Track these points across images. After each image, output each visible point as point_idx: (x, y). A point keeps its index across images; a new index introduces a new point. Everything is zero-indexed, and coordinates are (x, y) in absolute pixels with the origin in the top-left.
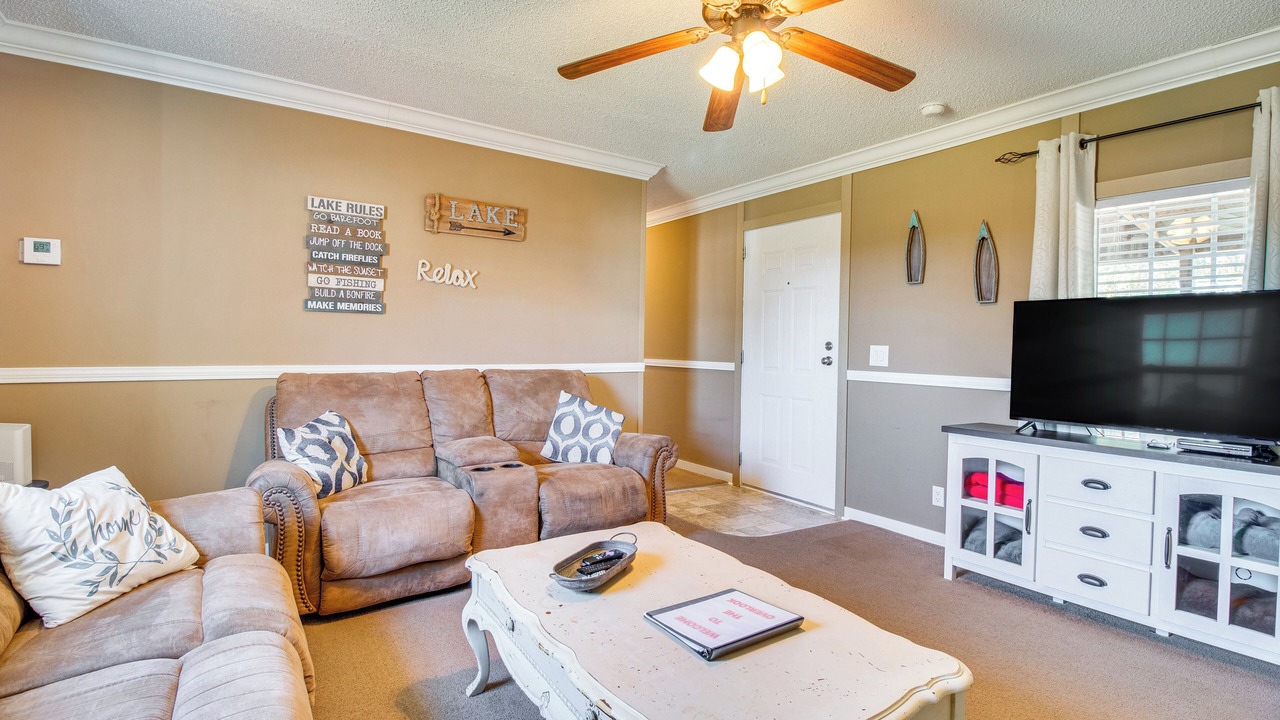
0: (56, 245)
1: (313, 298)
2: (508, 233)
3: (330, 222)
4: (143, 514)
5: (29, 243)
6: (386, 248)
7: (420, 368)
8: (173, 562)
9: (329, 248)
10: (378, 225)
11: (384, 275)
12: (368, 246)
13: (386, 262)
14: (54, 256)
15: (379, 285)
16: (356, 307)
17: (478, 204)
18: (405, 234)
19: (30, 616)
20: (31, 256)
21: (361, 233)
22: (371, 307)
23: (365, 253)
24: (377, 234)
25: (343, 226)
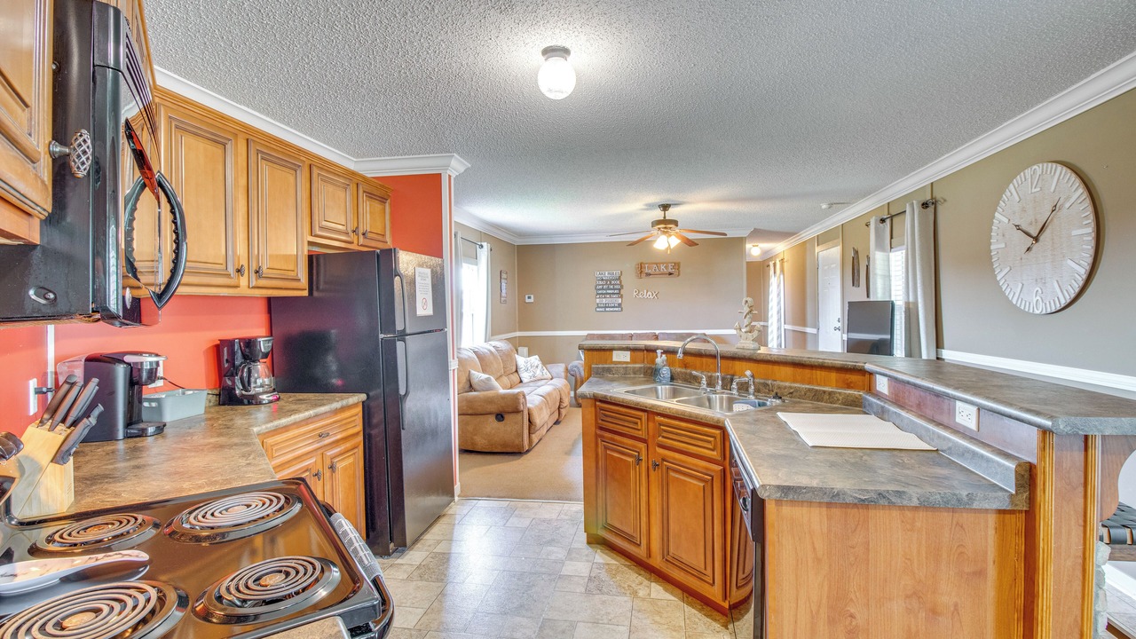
0: (532, 296)
1: (598, 307)
2: (670, 274)
3: (602, 280)
4: (540, 366)
5: (527, 296)
6: (622, 287)
7: (632, 332)
8: (545, 376)
9: (603, 289)
10: (619, 279)
11: (621, 297)
12: (616, 287)
13: (622, 292)
14: (532, 300)
15: (620, 301)
16: (612, 309)
17: (656, 264)
18: (630, 281)
19: (521, 382)
20: (527, 300)
21: (613, 282)
22: (617, 309)
23: (614, 289)
24: (618, 282)
25: (607, 280)
